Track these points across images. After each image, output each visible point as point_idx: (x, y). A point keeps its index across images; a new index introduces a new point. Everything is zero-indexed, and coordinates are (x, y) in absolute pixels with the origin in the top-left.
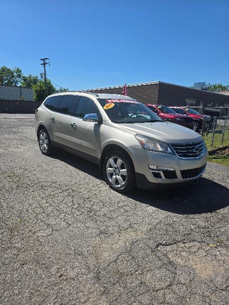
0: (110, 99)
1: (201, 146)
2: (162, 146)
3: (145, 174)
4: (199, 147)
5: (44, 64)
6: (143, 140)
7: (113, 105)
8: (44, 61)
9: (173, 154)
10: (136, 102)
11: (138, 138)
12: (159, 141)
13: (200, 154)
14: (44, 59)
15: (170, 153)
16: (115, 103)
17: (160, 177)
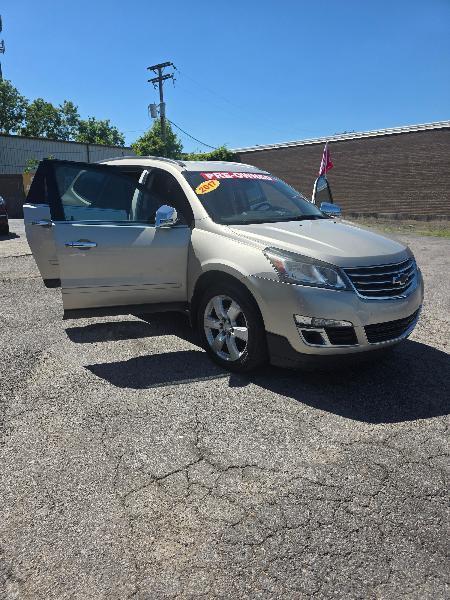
0: (211, 172)
1: (408, 271)
2: (322, 273)
3: (286, 336)
4: (405, 272)
5: (161, 79)
6: (282, 260)
7: (217, 183)
8: (160, 72)
9: (349, 289)
10: (265, 178)
11: (270, 255)
12: (316, 262)
13: (407, 287)
14: (159, 67)
15: (341, 289)
16: (221, 180)
17: (320, 341)
